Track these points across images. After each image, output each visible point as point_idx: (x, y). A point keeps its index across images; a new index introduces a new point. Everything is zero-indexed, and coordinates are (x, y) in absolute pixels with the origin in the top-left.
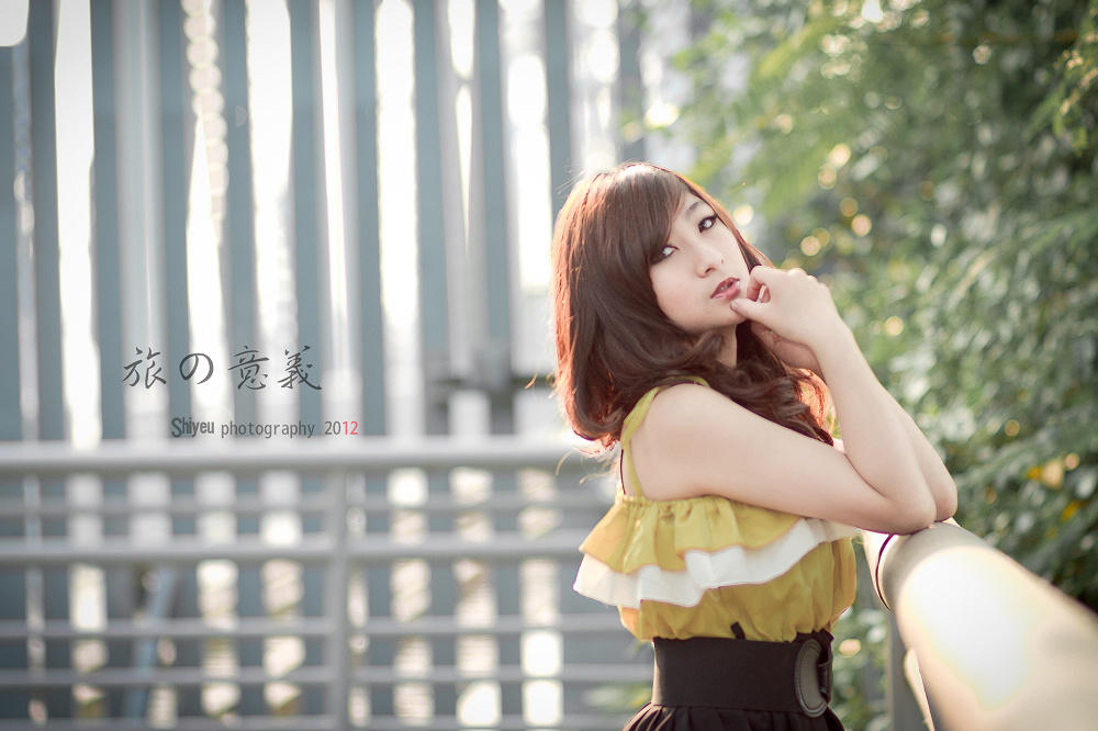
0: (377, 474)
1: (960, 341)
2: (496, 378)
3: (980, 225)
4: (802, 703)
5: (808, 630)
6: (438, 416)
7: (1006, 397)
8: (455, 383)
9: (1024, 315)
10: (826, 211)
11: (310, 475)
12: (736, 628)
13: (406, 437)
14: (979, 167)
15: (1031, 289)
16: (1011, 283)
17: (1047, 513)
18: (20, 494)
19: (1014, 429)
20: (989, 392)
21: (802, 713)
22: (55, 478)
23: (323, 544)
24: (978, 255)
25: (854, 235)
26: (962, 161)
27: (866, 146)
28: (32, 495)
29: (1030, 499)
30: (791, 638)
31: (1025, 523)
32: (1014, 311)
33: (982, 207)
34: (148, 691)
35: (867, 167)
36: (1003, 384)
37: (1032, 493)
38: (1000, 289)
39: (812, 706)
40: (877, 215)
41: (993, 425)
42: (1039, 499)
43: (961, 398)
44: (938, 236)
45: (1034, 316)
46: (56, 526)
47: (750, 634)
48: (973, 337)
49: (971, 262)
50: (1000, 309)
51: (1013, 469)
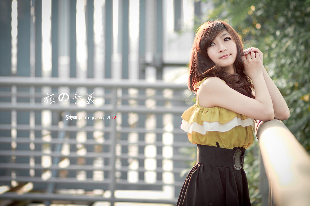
0: (125, 89)
1: (283, 61)
2: (158, 63)
3: (290, 30)
4: (234, 166)
5: (237, 147)
6: (142, 74)
7: (295, 77)
8: (147, 65)
9: (300, 55)
10: (249, 22)
11: (108, 89)
12: (217, 143)
13: (134, 79)
14: (290, 14)
15: (302, 48)
16: (297, 47)
17: (305, 109)
18: (29, 91)
19: (297, 85)
20: (290, 75)
21: (234, 168)
22: (39, 87)
23: (110, 107)
24: (288, 40)
25: (256, 29)
26: (285, 12)
27: (260, 7)
28: (32, 91)
29: (300, 104)
30: (232, 148)
31: (298, 110)
32: (298, 54)
33: (290, 25)
34: (62, 145)
35: (259, 13)
36: (294, 73)
37: (300, 102)
38: (294, 48)
39: (237, 167)
40: (262, 23)
41: (291, 84)
42: (302, 105)
43: (283, 76)
44: (278, 33)
45: (303, 56)
46: (39, 100)
47: (221, 146)
48: (287, 60)
49: (287, 42)
50: (294, 53)
51: (295, 98)
